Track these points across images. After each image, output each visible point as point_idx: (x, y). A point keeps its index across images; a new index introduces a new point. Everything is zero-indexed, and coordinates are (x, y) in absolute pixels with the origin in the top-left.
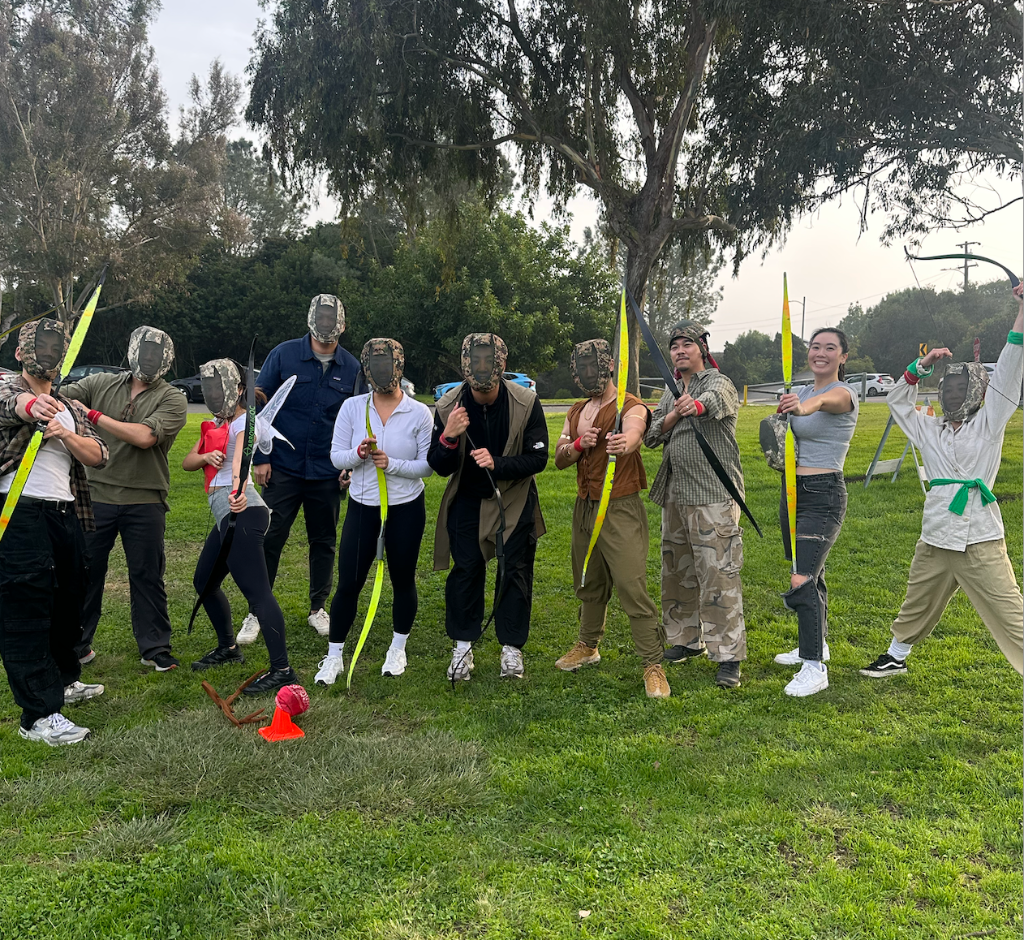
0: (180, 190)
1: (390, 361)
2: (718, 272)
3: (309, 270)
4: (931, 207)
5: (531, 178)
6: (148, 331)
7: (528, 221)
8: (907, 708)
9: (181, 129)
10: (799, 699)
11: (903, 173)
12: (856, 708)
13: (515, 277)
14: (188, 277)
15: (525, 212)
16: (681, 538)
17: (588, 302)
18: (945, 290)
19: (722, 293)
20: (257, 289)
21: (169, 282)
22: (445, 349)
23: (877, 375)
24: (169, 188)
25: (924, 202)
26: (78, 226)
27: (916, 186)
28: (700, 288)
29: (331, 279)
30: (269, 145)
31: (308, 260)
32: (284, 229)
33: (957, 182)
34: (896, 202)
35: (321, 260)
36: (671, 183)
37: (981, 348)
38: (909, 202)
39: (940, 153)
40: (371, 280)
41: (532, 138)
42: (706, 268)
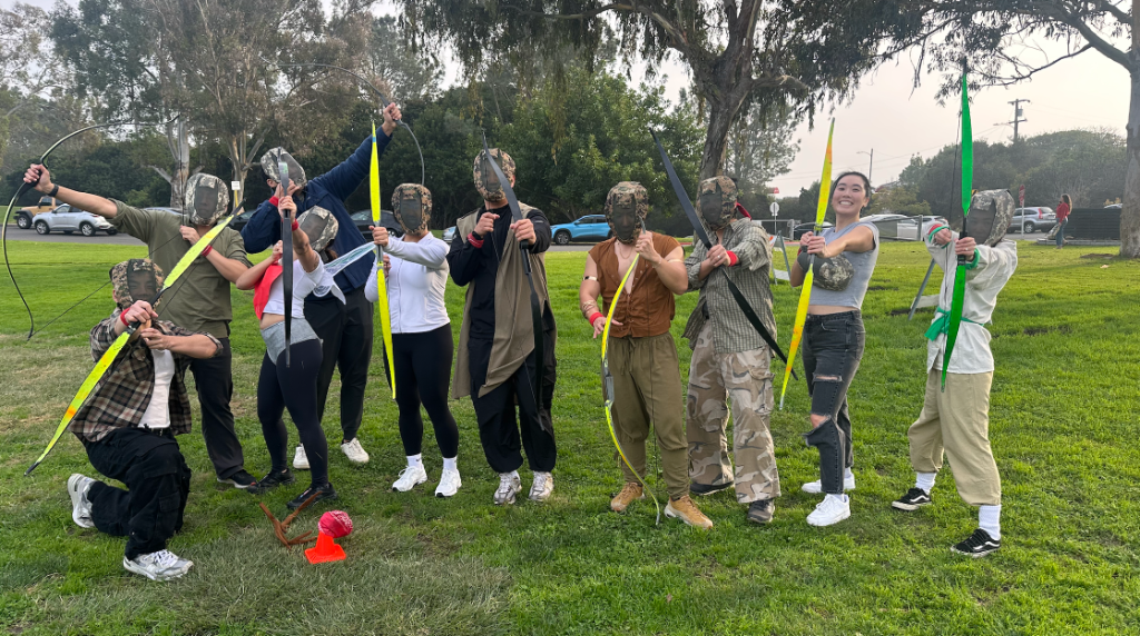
0: (333, 60)
1: (419, 205)
2: (797, 127)
3: (442, 128)
4: (983, 66)
5: (628, 43)
6: (201, 177)
7: (628, 83)
8: (923, 541)
9: (333, 7)
10: (819, 528)
11: (959, 36)
12: (873, 539)
13: (616, 133)
14: (340, 134)
15: (624, 74)
16: (706, 382)
17: (680, 153)
18: (997, 142)
19: (799, 145)
20: (399, 144)
21: (325, 139)
22: (555, 196)
23: (933, 217)
24: (323, 57)
25: (976, 62)
26: (249, 91)
27: (971, 47)
28: (780, 141)
29: (460, 135)
30: (404, 15)
31: (441, 120)
32: (423, 92)
33: (1008, 42)
34: (950, 63)
35: (452, 119)
36: (750, 47)
37: (1026, 193)
38: (963, 61)
39: (993, 16)
40: (495, 136)
41: (628, 7)
42: (785, 123)
